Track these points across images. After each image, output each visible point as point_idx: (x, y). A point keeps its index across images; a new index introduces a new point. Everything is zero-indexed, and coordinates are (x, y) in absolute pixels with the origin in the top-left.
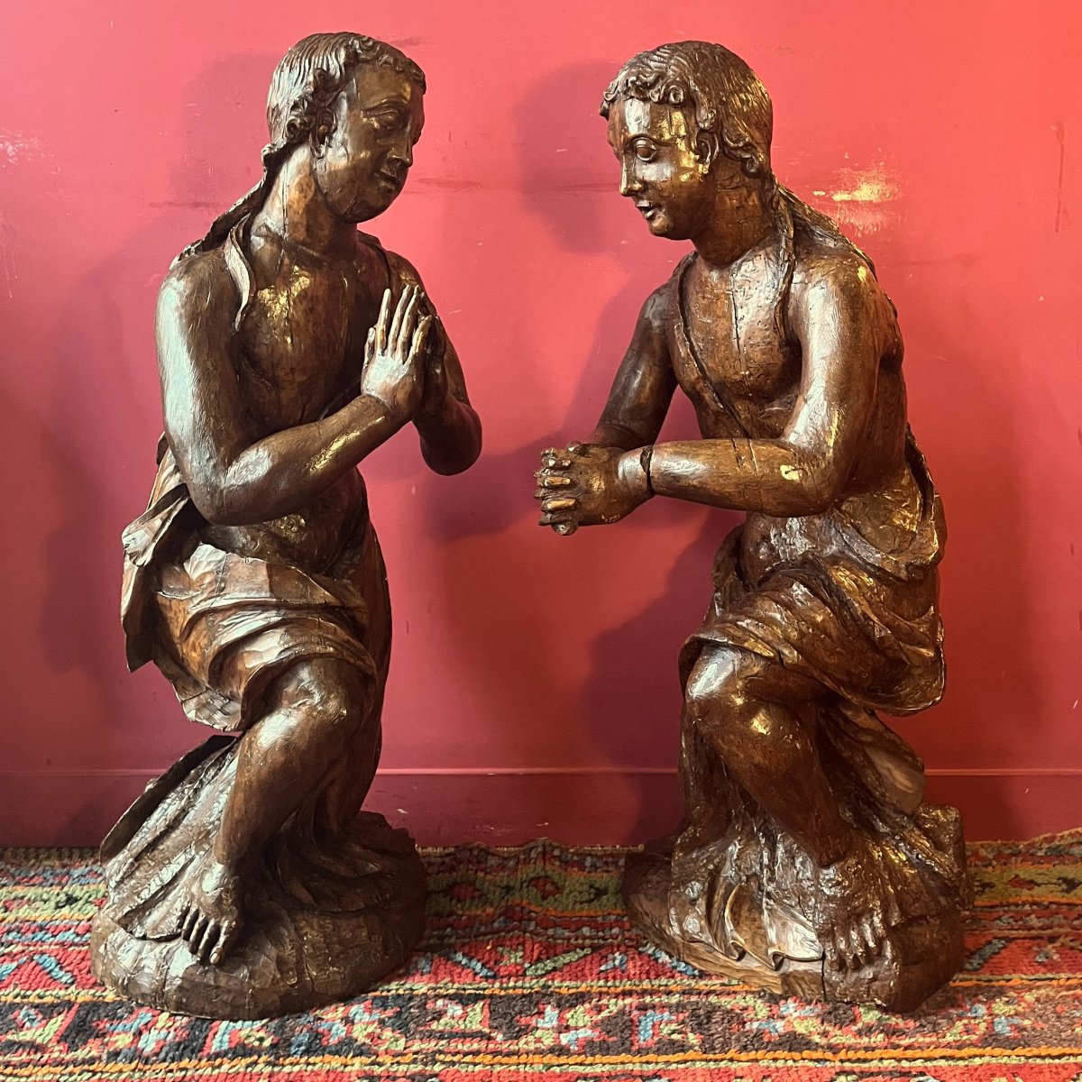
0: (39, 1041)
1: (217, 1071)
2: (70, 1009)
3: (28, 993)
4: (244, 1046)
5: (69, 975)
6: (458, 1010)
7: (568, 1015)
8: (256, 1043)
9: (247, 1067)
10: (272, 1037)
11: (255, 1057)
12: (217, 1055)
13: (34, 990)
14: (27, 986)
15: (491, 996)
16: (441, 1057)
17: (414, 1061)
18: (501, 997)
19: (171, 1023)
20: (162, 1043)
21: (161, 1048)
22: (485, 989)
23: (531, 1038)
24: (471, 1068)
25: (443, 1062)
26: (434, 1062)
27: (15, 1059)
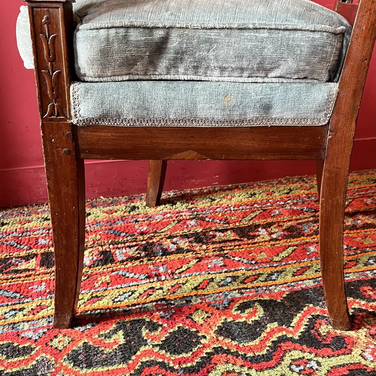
0: (29, 268)
1: (126, 266)
2: (37, 257)
3: (11, 254)
4: (133, 257)
5: (27, 246)
6: (221, 234)
7: (270, 230)
8: (139, 255)
9: (140, 263)
10: (144, 253)
11: (142, 259)
12: (122, 261)
13: (13, 253)
14: (8, 252)
15: (232, 229)
16: (225, 248)
17: (215, 251)
18: (236, 228)
19: (91, 254)
20: (92, 261)
21: (94, 262)
22: (227, 227)
23: (259, 238)
24: (240, 250)
25: (227, 250)
27: (21, 275)
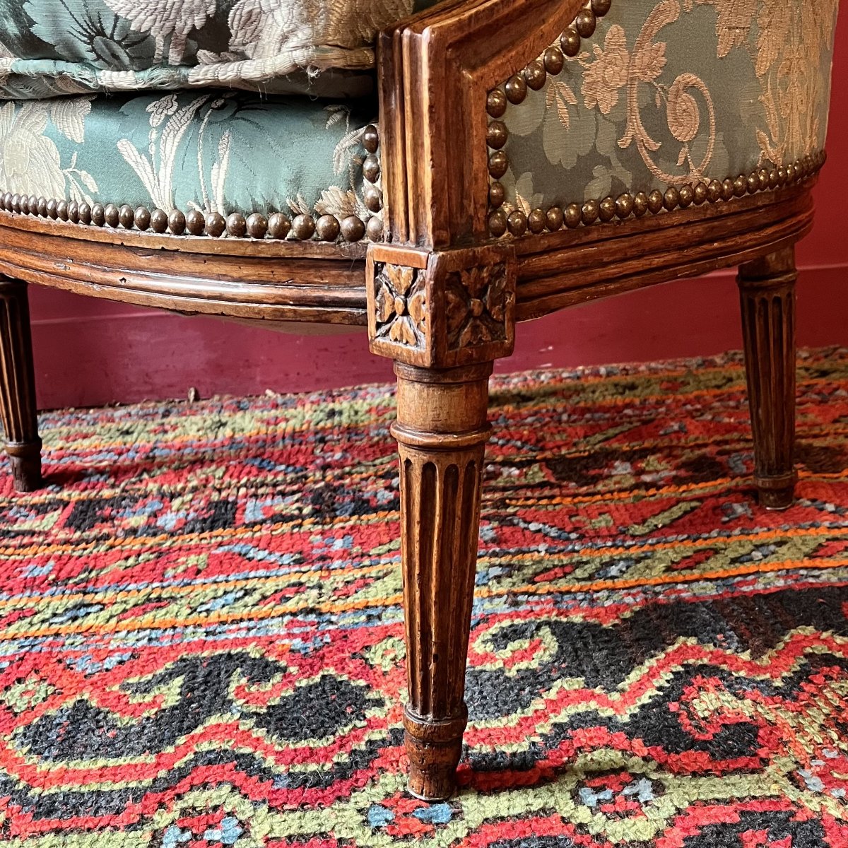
0: (37, 529)
2: (65, 507)
6: (515, 471)
7: (642, 464)
8: (296, 512)
9: (292, 528)
11: (300, 521)
12: (254, 524)
15: (545, 460)
16: (514, 502)
18: (556, 460)
19: (187, 507)
20: (184, 521)
21: (186, 524)
22: (535, 456)
23: (607, 482)
25: (515, 506)
26: (508, 506)
